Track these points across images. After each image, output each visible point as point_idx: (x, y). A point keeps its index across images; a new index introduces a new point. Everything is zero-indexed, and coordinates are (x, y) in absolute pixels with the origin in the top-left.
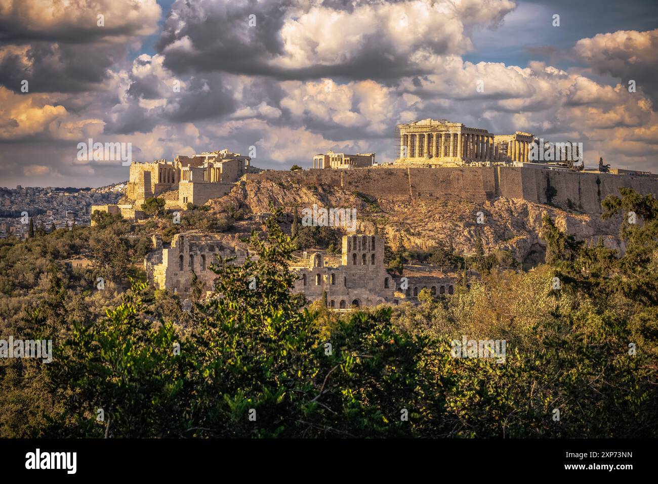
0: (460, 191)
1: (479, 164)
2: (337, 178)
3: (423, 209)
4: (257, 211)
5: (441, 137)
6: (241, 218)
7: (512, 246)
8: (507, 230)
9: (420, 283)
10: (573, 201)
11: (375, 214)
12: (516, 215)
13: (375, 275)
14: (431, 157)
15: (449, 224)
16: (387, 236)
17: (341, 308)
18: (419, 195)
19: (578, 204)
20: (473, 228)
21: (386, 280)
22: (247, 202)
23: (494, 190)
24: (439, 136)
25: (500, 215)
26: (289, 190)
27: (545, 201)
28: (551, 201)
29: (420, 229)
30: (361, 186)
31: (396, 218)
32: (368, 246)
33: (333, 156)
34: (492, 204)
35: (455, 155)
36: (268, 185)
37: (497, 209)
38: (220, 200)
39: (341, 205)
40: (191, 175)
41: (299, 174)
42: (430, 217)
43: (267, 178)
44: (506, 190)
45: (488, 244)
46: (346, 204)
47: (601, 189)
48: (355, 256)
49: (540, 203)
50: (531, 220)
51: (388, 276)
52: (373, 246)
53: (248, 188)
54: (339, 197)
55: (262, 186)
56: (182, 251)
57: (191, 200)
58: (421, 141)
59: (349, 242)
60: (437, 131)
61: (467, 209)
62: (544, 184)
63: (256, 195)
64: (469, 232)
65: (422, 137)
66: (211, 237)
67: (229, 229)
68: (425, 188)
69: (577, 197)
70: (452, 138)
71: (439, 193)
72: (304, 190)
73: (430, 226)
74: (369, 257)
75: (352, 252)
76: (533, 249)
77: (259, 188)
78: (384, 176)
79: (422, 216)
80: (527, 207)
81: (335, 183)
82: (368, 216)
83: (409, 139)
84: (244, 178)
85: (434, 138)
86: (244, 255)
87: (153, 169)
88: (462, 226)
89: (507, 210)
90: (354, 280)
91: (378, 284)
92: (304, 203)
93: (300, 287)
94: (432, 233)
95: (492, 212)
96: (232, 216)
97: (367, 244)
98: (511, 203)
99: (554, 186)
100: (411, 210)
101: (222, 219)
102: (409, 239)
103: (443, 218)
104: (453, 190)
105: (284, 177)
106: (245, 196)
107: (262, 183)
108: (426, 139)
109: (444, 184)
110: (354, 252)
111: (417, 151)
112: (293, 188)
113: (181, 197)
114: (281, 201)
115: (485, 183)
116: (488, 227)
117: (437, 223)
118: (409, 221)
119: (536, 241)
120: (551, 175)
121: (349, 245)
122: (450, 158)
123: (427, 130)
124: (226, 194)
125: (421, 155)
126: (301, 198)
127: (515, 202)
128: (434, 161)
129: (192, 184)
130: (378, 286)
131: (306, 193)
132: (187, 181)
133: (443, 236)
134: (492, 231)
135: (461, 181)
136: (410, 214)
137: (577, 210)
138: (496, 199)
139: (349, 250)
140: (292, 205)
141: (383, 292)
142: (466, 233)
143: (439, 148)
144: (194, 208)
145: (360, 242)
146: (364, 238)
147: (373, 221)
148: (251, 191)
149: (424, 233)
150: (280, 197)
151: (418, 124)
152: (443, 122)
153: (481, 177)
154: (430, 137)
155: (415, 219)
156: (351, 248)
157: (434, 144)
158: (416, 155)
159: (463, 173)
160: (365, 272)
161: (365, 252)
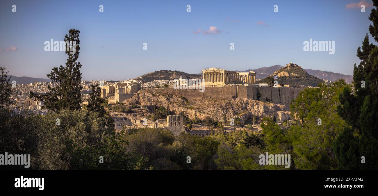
0: (222, 96)
1: (230, 85)
2: (174, 91)
3: (207, 103)
4: (143, 104)
6: (136, 107)
7: (240, 117)
8: (239, 110)
9: (198, 132)
10: (268, 98)
11: (188, 105)
12: (244, 105)
14: (214, 82)
15: (216, 109)
18: (206, 98)
19: (270, 99)
20: (225, 110)
22: (139, 101)
23: (235, 95)
24: (217, 74)
25: (237, 105)
26: (155, 96)
27: (256, 99)
28: (259, 98)
29: (204, 111)
30: (183, 95)
31: (196, 107)
32: (177, 119)
34: (234, 100)
35: (222, 81)
36: (148, 94)
37: (236, 102)
38: (129, 100)
39: (175, 101)
40: (118, 91)
42: (209, 106)
43: (147, 92)
44: (240, 95)
45: (231, 116)
46: (177, 101)
47: (280, 93)
49: (254, 99)
50: (250, 106)
52: (179, 119)
53: (139, 95)
54: (175, 99)
57: (118, 101)
58: (211, 76)
59: (169, 118)
60: (216, 72)
61: (223, 103)
62: (256, 92)
63: (143, 98)
64: (224, 112)
65: (211, 74)
66: (122, 115)
67: (129, 112)
68: (209, 95)
69: (270, 97)
70: (221, 75)
71: (214, 96)
72: (161, 96)
73: (208, 110)
74: (177, 123)
75: (171, 122)
76: (250, 117)
77: (144, 96)
79: (206, 106)
80: (248, 101)
81: (174, 93)
82: (185, 106)
83: (206, 75)
84: (139, 92)
85: (215, 75)
88: (221, 109)
89: (240, 103)
92: (161, 101)
94: (209, 112)
95: (234, 104)
96: (132, 106)
98: (242, 100)
99: (260, 93)
100: (202, 103)
101: (128, 108)
102: (200, 115)
103: (214, 106)
104: (219, 95)
105: (154, 91)
106: (139, 98)
108: (212, 75)
109: (216, 93)
111: (209, 80)
112: (157, 95)
113: (115, 99)
114: (152, 100)
115: (232, 93)
116: (232, 110)
117: (211, 108)
118: (201, 108)
119: (251, 114)
120: (259, 89)
122: (220, 83)
123: (212, 72)
124: (131, 98)
125: (210, 81)
126: (160, 99)
127: (244, 99)
128: (215, 83)
129: (119, 94)
132: (117, 93)
133: (213, 113)
134: (233, 111)
135: (223, 92)
136: (202, 105)
137: (270, 102)
138: (236, 98)
139: (169, 121)
140: (156, 102)
142: (222, 112)
143: (216, 79)
144: (119, 103)
145: (174, 118)
146: (175, 117)
147: (187, 108)
148: (141, 96)
149: (206, 112)
150: (152, 99)
151: (209, 69)
152: (218, 69)
153: (231, 90)
154: (214, 74)
155: (203, 107)
156: (170, 120)
157: (215, 77)
158: (209, 81)
159: (224, 89)
160: (176, 129)
161: (175, 122)
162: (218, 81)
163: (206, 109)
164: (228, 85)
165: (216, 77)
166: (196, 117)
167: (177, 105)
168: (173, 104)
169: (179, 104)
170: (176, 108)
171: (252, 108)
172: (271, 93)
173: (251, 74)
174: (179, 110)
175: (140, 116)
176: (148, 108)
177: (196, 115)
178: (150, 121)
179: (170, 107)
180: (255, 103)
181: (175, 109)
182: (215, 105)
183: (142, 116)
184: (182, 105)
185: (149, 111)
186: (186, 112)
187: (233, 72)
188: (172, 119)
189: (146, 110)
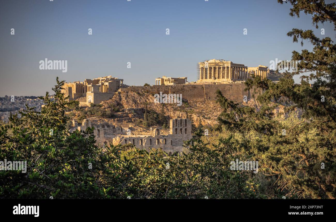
0: (230, 96)
2: (167, 90)
3: (212, 105)
4: (126, 107)
5: (220, 68)
6: (118, 111)
11: (187, 108)
12: (259, 108)
13: (187, 139)
14: (215, 79)
16: (193, 119)
18: (210, 98)
22: (121, 102)
23: (247, 96)
26: (143, 96)
29: (210, 115)
31: (197, 110)
32: (183, 124)
34: (246, 102)
35: (228, 77)
36: (132, 94)
37: (249, 105)
38: (107, 101)
40: (92, 89)
41: (148, 88)
42: (215, 109)
43: (132, 90)
48: (176, 129)
52: (186, 124)
53: (121, 95)
55: (129, 94)
57: (92, 101)
58: (211, 71)
60: (218, 65)
63: (126, 99)
65: (211, 68)
66: (103, 120)
67: (112, 116)
68: (213, 94)
70: (226, 69)
72: (151, 96)
73: (215, 114)
74: (183, 130)
77: (127, 95)
78: (191, 88)
79: (211, 109)
81: (166, 92)
82: (183, 109)
83: (204, 69)
84: (120, 90)
85: (217, 69)
86: (120, 130)
87: (73, 86)
89: (254, 106)
90: (176, 142)
92: (151, 103)
93: (148, 146)
96: (114, 110)
97: (183, 123)
98: (256, 102)
100: (205, 106)
101: (108, 111)
102: (204, 121)
105: (140, 89)
106: (120, 99)
107: (129, 93)
108: (213, 70)
110: (176, 127)
111: (208, 76)
112: (145, 95)
113: (88, 100)
114: (139, 102)
115: (243, 92)
118: (204, 112)
121: (173, 124)
122: (225, 79)
124: (110, 98)
125: (210, 78)
126: (149, 100)
128: (217, 81)
129: (93, 93)
131: (151, 98)
132: (91, 92)
136: (205, 108)
138: (249, 100)
139: (173, 127)
140: (144, 104)
143: (219, 74)
144: (94, 106)
145: (179, 122)
146: (181, 120)
147: (186, 112)
148: (124, 97)
149: (212, 117)
150: (138, 100)
151: (209, 62)
152: (221, 61)
154: (215, 68)
155: (207, 110)
156: (175, 125)
157: (217, 72)
158: (208, 78)
159: (232, 87)
160: (181, 138)
161: (181, 127)
162: (221, 77)
163: (212, 113)
164: (236, 83)
167: (173, 108)
168: (167, 107)
169: (174, 106)
170: (172, 113)
173: (262, 69)
174: (176, 114)
175: (127, 122)
176: (135, 112)
178: (141, 128)
183: (129, 122)
184: (179, 109)
185: (137, 115)
187: (241, 65)
188: (177, 123)
189: (133, 114)
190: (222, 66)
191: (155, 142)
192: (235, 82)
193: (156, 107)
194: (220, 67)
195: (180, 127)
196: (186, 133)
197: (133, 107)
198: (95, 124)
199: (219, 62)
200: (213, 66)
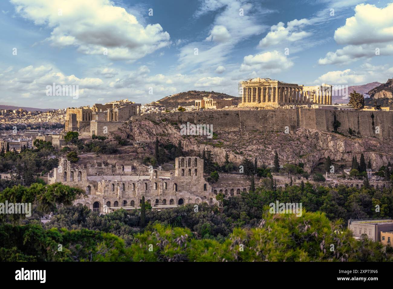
0: (273, 124)
1: (288, 107)
2: (192, 117)
3: (246, 137)
4: (138, 139)
5: (266, 90)
6: (125, 144)
7: (304, 161)
8: (303, 149)
9: (230, 186)
10: (353, 129)
11: (215, 141)
13: (197, 183)
14: (260, 102)
15: (262, 147)
17: (170, 204)
18: (246, 128)
19: (357, 131)
21: (205, 185)
22: (131, 134)
23: (296, 124)
25: (299, 140)
26: (160, 125)
27: (333, 130)
28: (337, 130)
29: (242, 150)
30: (207, 122)
31: (228, 143)
33: (207, 100)
34: (294, 133)
35: (274, 101)
36: (147, 123)
37: (297, 136)
38: (114, 132)
40: (97, 117)
41: (167, 115)
42: (250, 142)
43: (146, 119)
44: (304, 124)
47: (374, 121)
48: (183, 170)
49: (329, 131)
50: (321, 143)
51: (206, 183)
52: (196, 164)
53: (132, 124)
55: (142, 123)
56: (66, 169)
57: (96, 133)
58: (255, 92)
59: (179, 162)
60: (263, 85)
62: (332, 119)
63: (138, 129)
64: (276, 152)
65: (255, 89)
66: (101, 158)
67: (114, 152)
68: (250, 123)
69: (357, 127)
70: (272, 90)
71: (259, 126)
72: (170, 126)
73: (249, 148)
74: (193, 170)
75: (181, 168)
76: (321, 161)
77: (140, 125)
78: (222, 116)
79: (245, 142)
80: (318, 134)
81: (191, 120)
82: (210, 142)
83: (247, 90)
84: (131, 119)
85: (262, 90)
86: (121, 169)
87: (79, 112)
88: (271, 148)
89: (304, 137)
90: (183, 185)
91: (199, 188)
92: (169, 134)
93: (142, 191)
94: (251, 153)
95: (293, 138)
96: (119, 143)
97: (192, 163)
98: (307, 131)
99: (339, 120)
100: (239, 137)
101: (112, 145)
103: (258, 143)
104: (268, 124)
105: (157, 117)
106: (131, 130)
107: (143, 121)
108: (257, 91)
109: (263, 121)
110: (183, 168)
111: (252, 98)
113: (91, 131)
115: (291, 119)
117: (254, 146)
118: (236, 145)
119: (323, 156)
120: (337, 113)
121: (179, 164)
122: (271, 103)
123: (258, 85)
124: (119, 129)
125: (254, 101)
126: (167, 130)
127: (311, 131)
128: (262, 104)
129: (97, 123)
130: (199, 189)
131: (170, 128)
132: (94, 121)
133: (257, 154)
134: (291, 150)
135: (274, 119)
136: (238, 140)
137: (355, 136)
138: (298, 129)
139: (179, 167)
140: (161, 135)
141: (203, 193)
142: (273, 153)
143: (264, 96)
144: (97, 138)
145: (186, 162)
146: (190, 159)
147: (213, 145)
148: (135, 126)
149: (245, 152)
150: (154, 130)
151: (253, 81)
152: (267, 80)
153: (288, 116)
154: (260, 89)
155: (240, 143)
156: (181, 166)
157: (262, 94)
158: (252, 101)
159: (276, 113)
160: (190, 180)
161: (190, 168)
162: (267, 100)
163: (245, 147)
164: (283, 108)
165: (264, 92)
166: (227, 160)
167: (196, 140)
168: (189, 140)
170: (195, 146)
171: (325, 145)
172: (358, 121)
173: (324, 89)
174: (199, 148)
175: (132, 159)
176: (146, 146)
177: (227, 157)
179: (184, 144)
180: (330, 137)
181: (193, 146)
182: (260, 141)
183: (135, 159)
184: (205, 141)
185: (147, 150)
186: (210, 152)
187: (293, 85)
188: (184, 163)
189: (142, 149)
190: (267, 87)
191: (151, 187)
192: (283, 106)
193: (176, 139)
194: (266, 88)
195: (188, 167)
196: (196, 175)
197: (147, 138)
198: (89, 161)
199: (265, 81)
200: (257, 86)
